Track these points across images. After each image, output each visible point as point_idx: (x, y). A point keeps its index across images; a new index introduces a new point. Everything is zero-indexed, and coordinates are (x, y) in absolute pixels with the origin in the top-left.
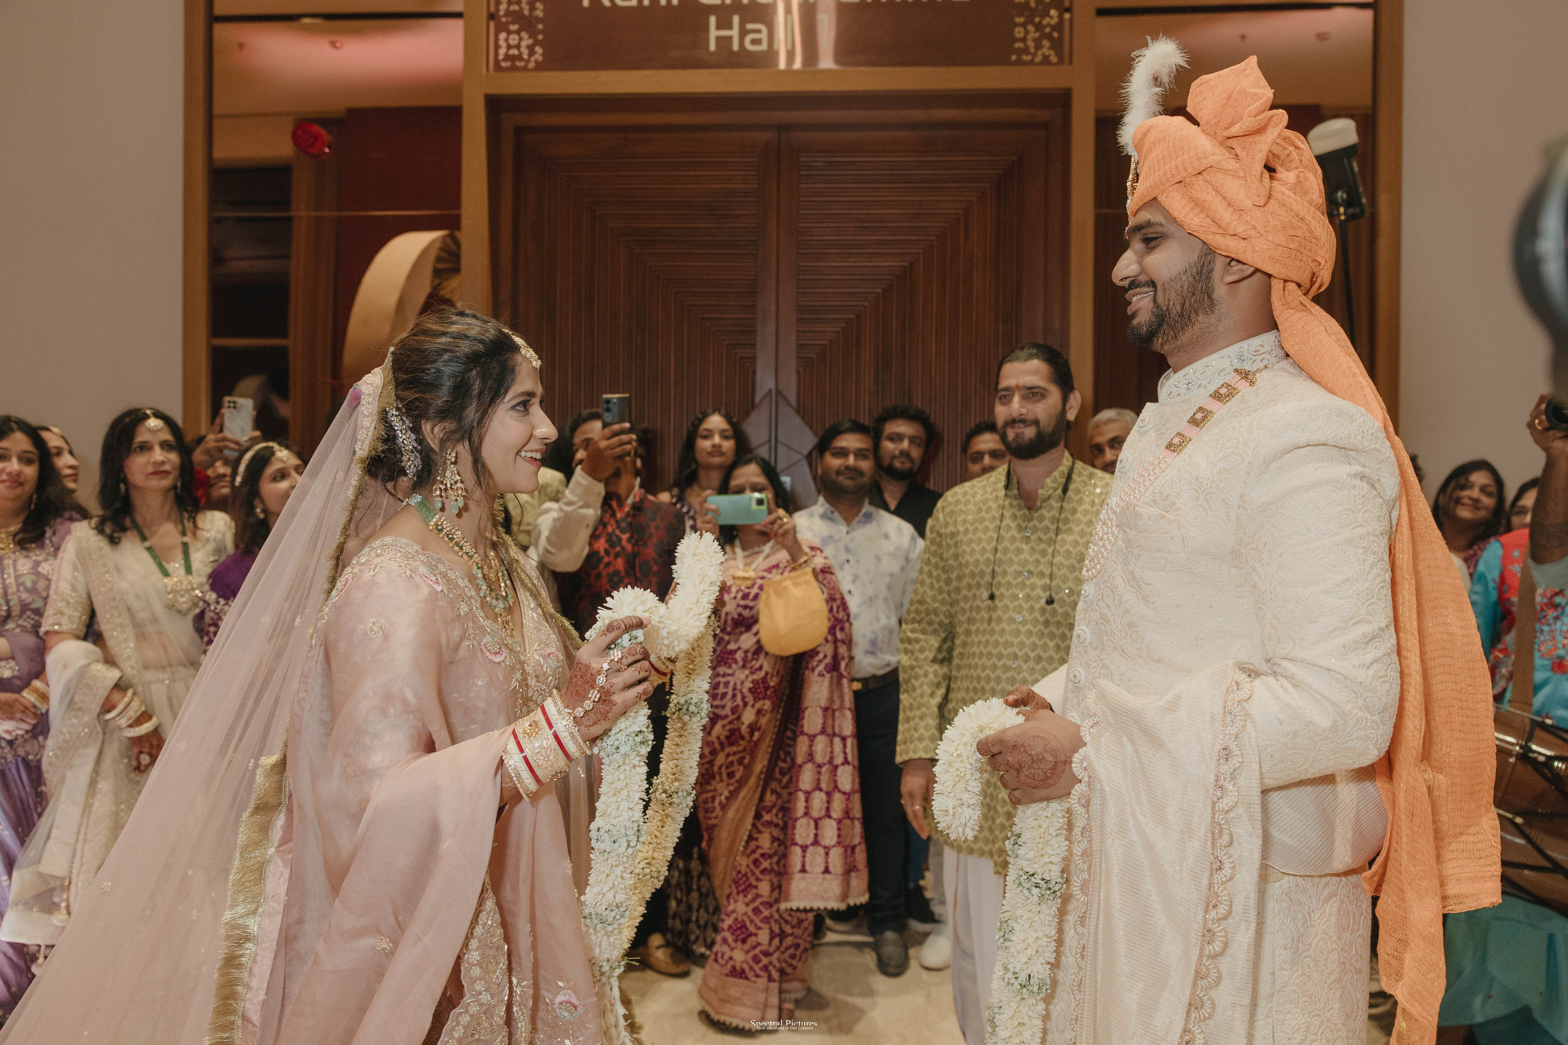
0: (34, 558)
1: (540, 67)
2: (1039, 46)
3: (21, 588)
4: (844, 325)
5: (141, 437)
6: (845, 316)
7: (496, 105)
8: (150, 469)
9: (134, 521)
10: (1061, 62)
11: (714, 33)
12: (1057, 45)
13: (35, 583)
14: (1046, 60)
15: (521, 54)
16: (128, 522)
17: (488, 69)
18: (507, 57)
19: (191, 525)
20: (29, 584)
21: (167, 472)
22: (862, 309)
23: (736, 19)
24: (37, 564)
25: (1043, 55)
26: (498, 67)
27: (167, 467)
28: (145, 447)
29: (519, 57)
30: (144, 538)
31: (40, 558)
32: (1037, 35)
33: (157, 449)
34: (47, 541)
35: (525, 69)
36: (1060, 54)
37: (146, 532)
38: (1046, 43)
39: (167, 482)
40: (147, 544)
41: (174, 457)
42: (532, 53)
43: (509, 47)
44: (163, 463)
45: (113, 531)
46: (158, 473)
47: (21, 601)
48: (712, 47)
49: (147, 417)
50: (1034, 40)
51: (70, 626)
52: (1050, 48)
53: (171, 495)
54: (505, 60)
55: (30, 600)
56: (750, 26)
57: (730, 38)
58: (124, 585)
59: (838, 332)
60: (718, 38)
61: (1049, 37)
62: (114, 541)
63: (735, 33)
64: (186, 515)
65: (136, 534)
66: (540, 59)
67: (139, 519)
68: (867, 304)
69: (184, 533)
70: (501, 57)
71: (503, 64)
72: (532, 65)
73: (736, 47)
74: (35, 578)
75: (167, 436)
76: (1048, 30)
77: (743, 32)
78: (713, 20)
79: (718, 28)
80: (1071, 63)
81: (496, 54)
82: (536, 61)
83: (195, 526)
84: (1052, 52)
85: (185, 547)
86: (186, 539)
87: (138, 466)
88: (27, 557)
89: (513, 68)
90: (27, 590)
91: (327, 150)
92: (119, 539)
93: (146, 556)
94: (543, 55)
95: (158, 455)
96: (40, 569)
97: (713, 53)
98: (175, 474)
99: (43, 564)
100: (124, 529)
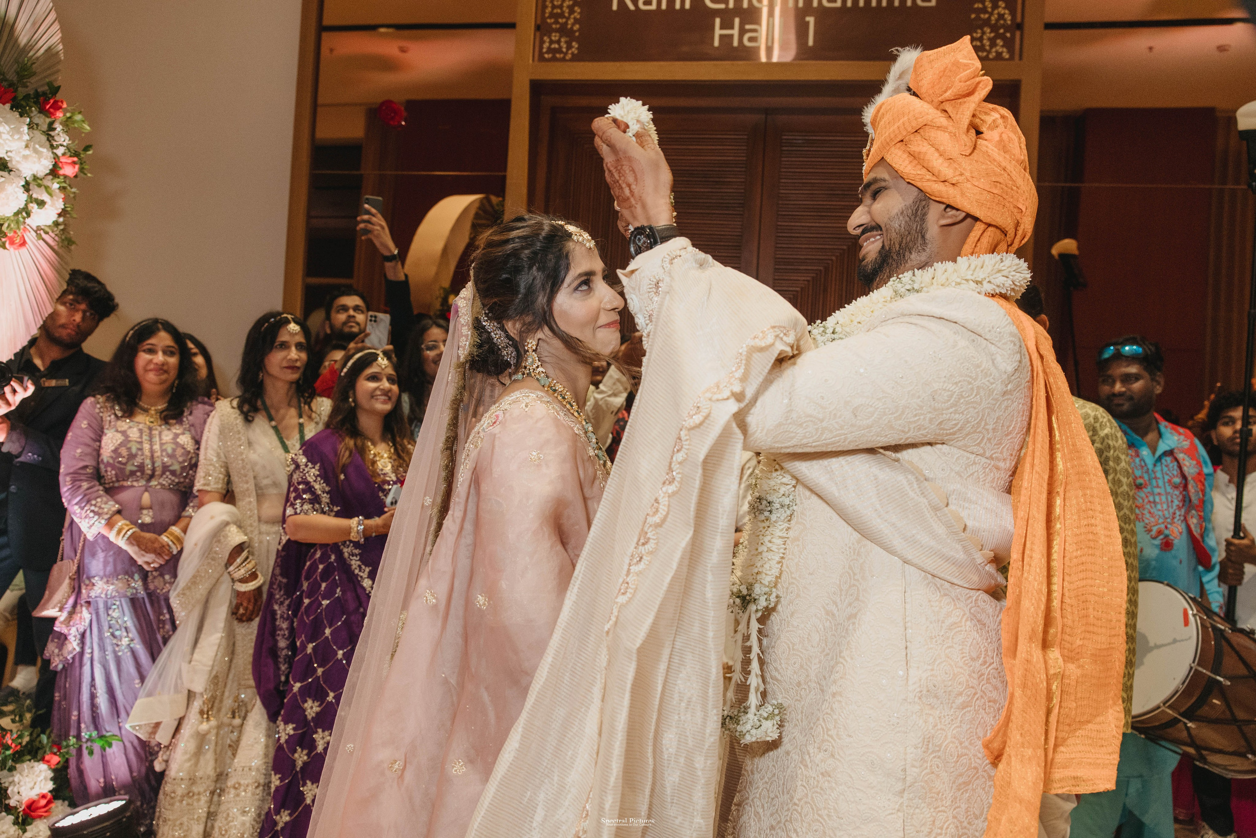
0: (174, 431)
1: (575, 58)
2: (993, 44)
3: (164, 454)
4: (814, 275)
5: (283, 337)
6: (816, 268)
7: (538, 88)
8: (285, 364)
9: (264, 403)
10: (1012, 58)
11: (718, 32)
12: (1009, 44)
13: (174, 450)
14: (999, 56)
15: (561, 47)
16: (259, 403)
17: (533, 60)
18: (550, 50)
19: (307, 407)
20: (170, 451)
21: (298, 368)
22: (830, 262)
23: (737, 21)
24: (176, 436)
25: (997, 52)
26: (542, 59)
27: (298, 364)
28: (284, 346)
29: (559, 51)
30: (271, 418)
31: (178, 432)
32: (992, 35)
33: (293, 348)
34: (185, 419)
35: (563, 60)
36: (1011, 51)
37: (273, 412)
38: (1000, 42)
39: (295, 376)
40: (273, 423)
41: (304, 356)
42: (569, 47)
43: (551, 42)
44: (297, 360)
45: (249, 411)
46: (292, 368)
47: (163, 463)
48: (716, 43)
49: (288, 322)
50: (989, 39)
51: (216, 486)
52: (1002, 46)
53: (294, 386)
54: (547, 52)
55: (169, 463)
56: (748, 27)
57: (732, 36)
58: (253, 456)
59: (808, 281)
60: (721, 36)
61: (1003, 37)
62: (248, 419)
63: (735, 32)
64: (302, 399)
65: (264, 413)
66: (576, 52)
67: (268, 402)
68: (834, 258)
69: (300, 416)
70: (544, 50)
71: (546, 56)
72: (569, 57)
73: (736, 43)
74: (174, 446)
75: (300, 339)
76: (1002, 31)
77: (742, 32)
78: (718, 21)
79: (722, 28)
80: (1021, 58)
81: (541, 48)
82: (573, 54)
83: (310, 408)
84: (1005, 50)
85: (301, 426)
86: (301, 420)
87: (276, 360)
88: (169, 429)
89: (554, 59)
90: (169, 456)
91: (403, 123)
92: (253, 418)
93: (272, 432)
94: (578, 49)
95: (294, 354)
96: (178, 440)
97: (717, 48)
98: (301, 370)
99: (181, 437)
100: (256, 410)
